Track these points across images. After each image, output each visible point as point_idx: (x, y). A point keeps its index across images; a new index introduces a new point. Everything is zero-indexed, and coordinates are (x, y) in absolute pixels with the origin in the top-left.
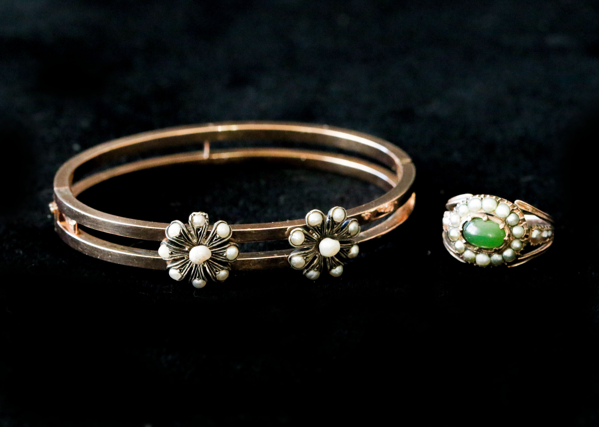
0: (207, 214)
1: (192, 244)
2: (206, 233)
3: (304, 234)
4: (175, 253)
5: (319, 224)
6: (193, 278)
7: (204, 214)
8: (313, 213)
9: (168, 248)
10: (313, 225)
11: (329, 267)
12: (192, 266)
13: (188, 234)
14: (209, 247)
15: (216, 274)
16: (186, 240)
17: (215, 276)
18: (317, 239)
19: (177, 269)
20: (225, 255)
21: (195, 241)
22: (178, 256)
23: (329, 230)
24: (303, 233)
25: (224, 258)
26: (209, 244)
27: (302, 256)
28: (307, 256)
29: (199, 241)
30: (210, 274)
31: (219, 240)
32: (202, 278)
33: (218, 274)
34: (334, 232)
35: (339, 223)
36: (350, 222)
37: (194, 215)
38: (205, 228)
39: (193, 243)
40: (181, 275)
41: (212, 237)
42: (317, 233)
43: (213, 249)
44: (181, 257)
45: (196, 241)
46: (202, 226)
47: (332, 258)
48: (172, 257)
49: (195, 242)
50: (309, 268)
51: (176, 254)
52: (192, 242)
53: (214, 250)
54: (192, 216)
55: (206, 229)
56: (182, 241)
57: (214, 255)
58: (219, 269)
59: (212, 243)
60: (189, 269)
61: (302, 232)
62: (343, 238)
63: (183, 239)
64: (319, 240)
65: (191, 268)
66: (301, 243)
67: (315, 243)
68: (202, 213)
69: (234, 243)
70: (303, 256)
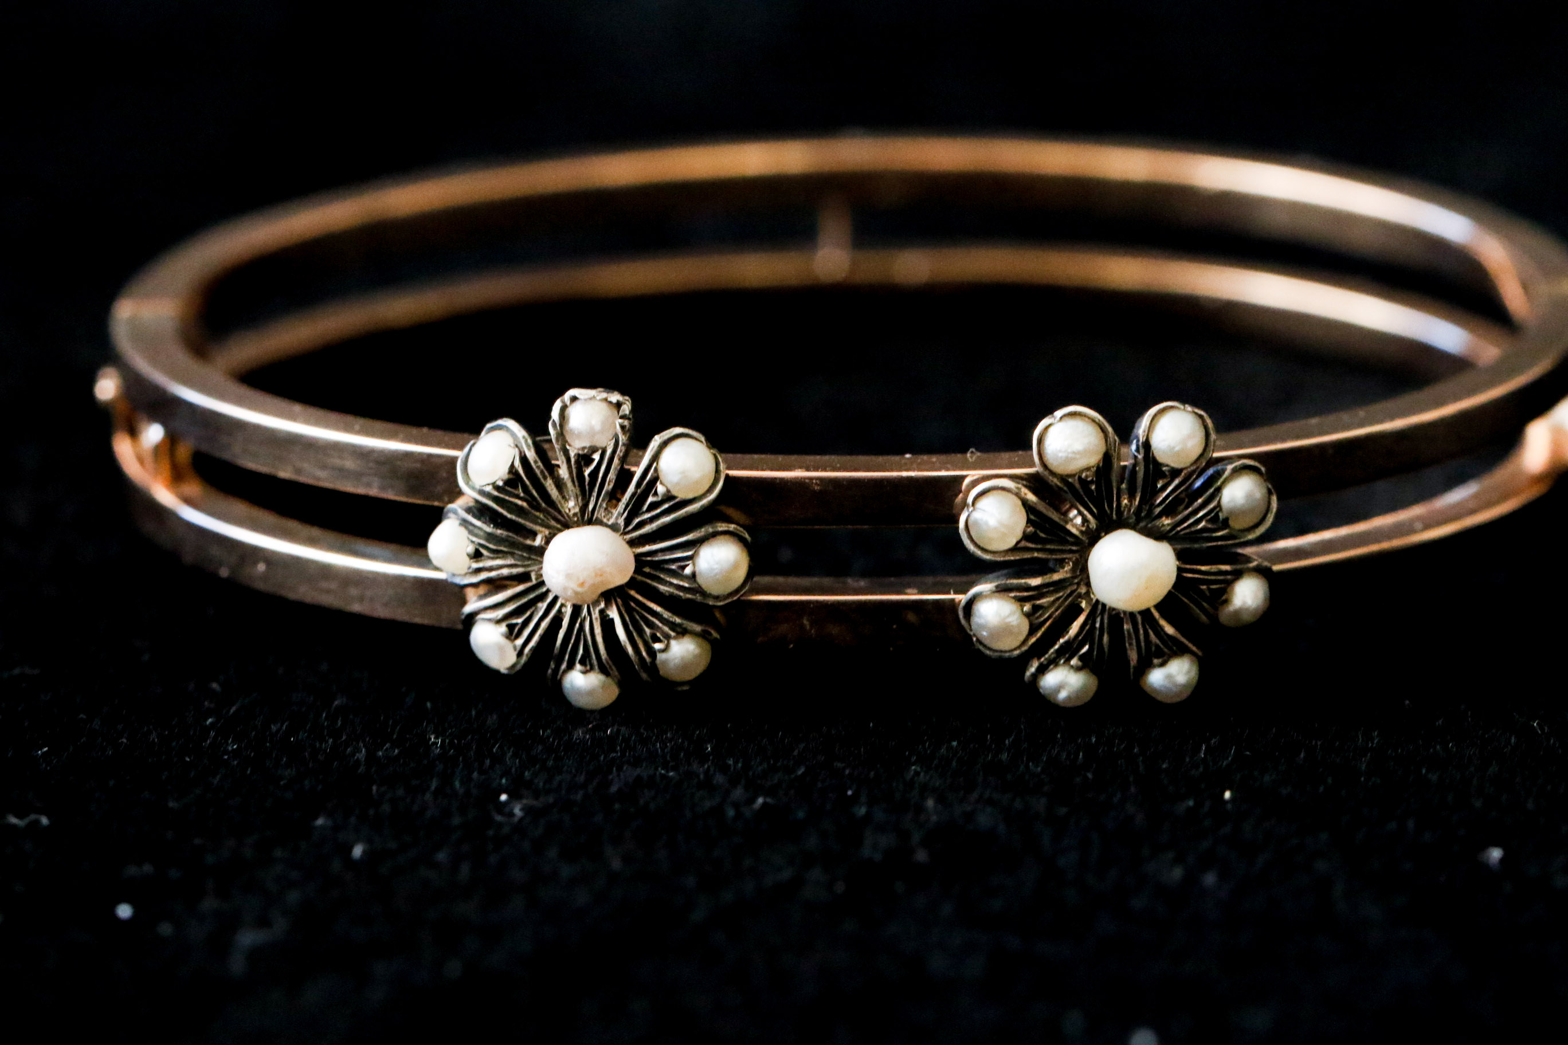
0: (627, 398)
1: (562, 519)
2: (615, 477)
3: (1025, 503)
4: (492, 555)
5: (1088, 469)
6: (564, 666)
7: (615, 397)
8: (1066, 418)
9: (463, 532)
10: (1061, 470)
11: (1133, 656)
12: (560, 611)
13: (545, 478)
14: (628, 537)
15: (652, 653)
16: (535, 503)
17: (648, 659)
18: (1081, 532)
19: (498, 622)
20: (688, 571)
21: (571, 506)
22: (502, 566)
23: (1135, 500)
24: (1020, 503)
25: (687, 585)
26: (628, 522)
27: (1015, 598)
28: (1038, 602)
29: (591, 507)
30: (630, 650)
31: (666, 506)
32: (596, 667)
33: (663, 651)
34: (1158, 510)
35: (1175, 472)
36: (1227, 473)
37: (574, 399)
38: (614, 452)
39: (563, 516)
40: (515, 648)
41: (639, 491)
42: (1082, 509)
43: (643, 545)
44: (515, 571)
45: (577, 510)
46: (604, 446)
47: (1146, 613)
48: (478, 571)
49: (572, 512)
50: (1047, 656)
51: (493, 558)
52: (560, 512)
53: (647, 548)
54: (563, 402)
55: (616, 461)
56: (516, 505)
57: (647, 570)
58: (666, 629)
59: (637, 521)
60: (544, 624)
61: (1017, 495)
62: (1195, 536)
63: (522, 495)
64: (1093, 538)
65: (557, 621)
66: (1011, 542)
67: (1074, 548)
68: (608, 393)
69: (732, 527)
70: (1021, 600)
